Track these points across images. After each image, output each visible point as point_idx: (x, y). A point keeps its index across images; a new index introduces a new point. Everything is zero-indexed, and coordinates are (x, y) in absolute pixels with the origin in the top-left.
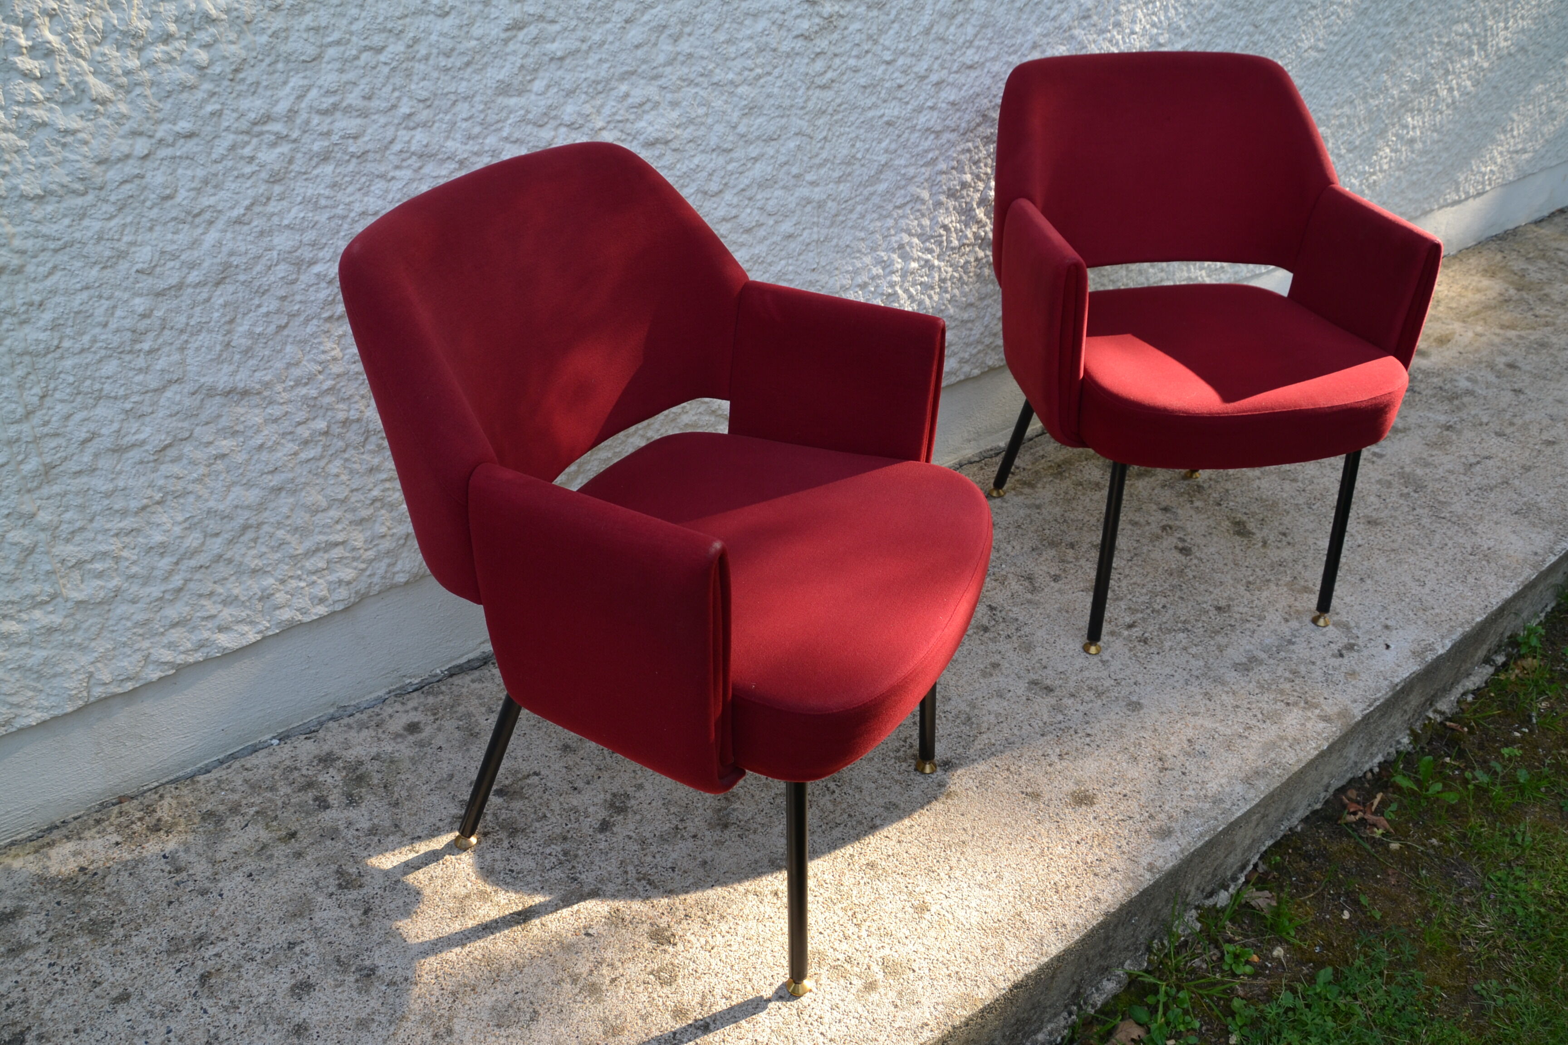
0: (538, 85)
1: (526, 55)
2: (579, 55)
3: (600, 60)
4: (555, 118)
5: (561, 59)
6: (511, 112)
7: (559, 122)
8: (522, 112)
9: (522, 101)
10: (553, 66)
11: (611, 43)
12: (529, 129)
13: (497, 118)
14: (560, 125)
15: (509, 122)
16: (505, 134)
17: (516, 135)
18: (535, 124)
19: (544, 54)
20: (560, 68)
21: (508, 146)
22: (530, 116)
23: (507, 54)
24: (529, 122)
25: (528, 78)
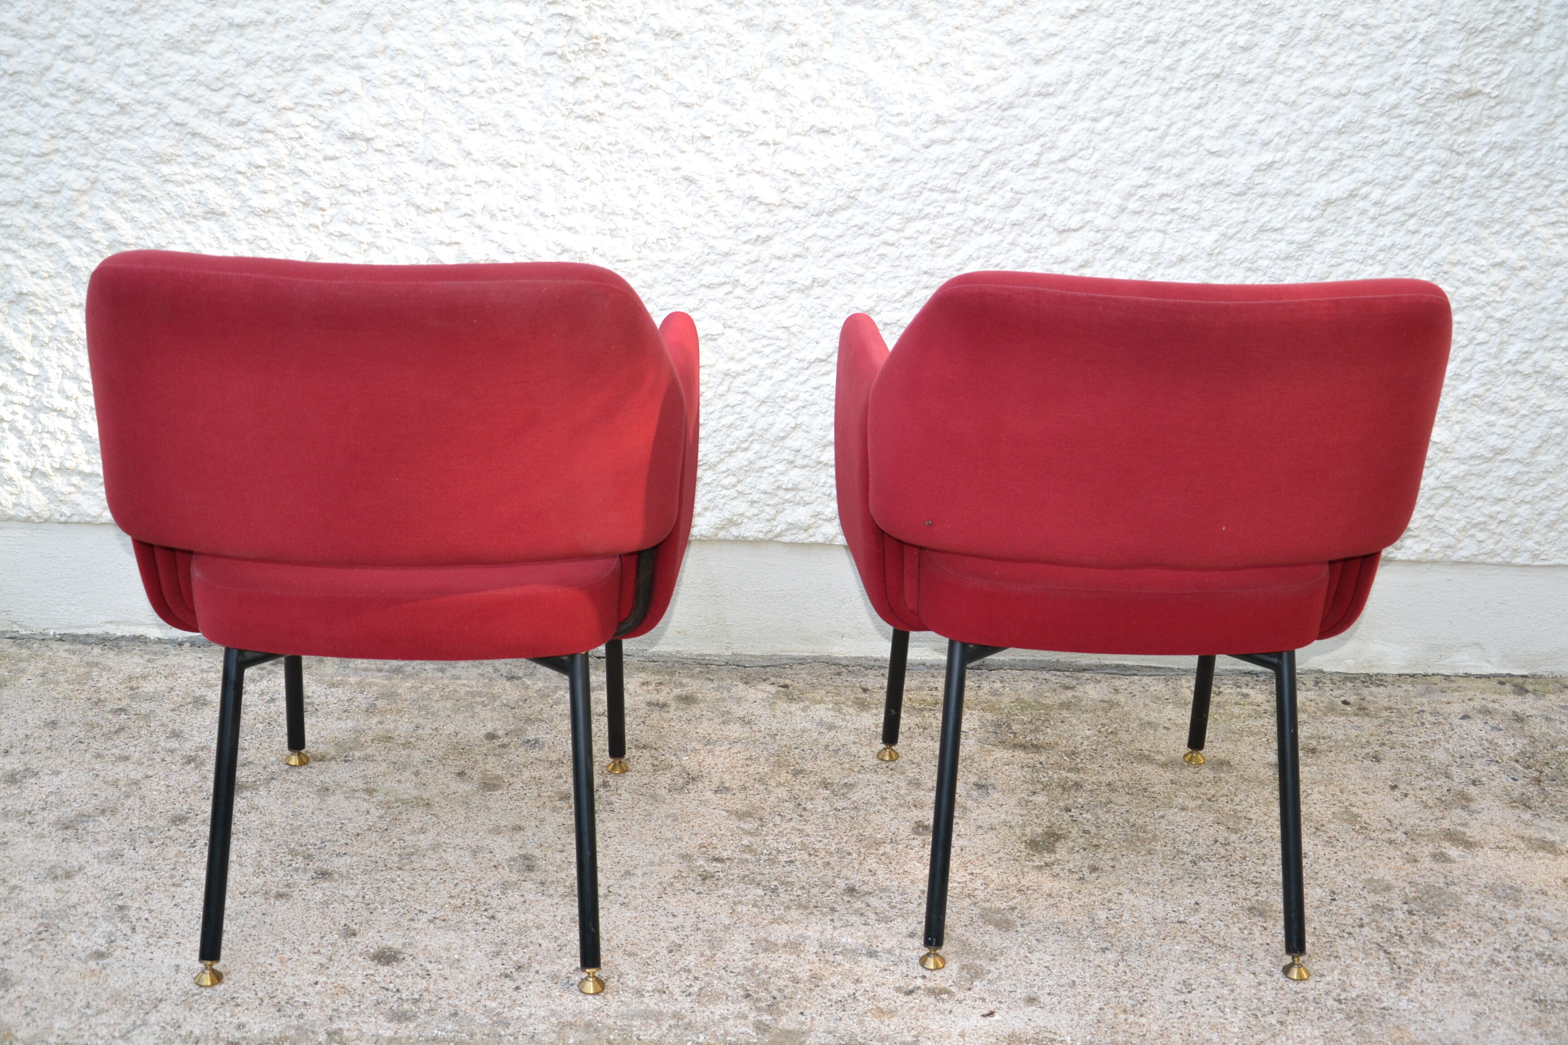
0: (214, 49)
1: (201, 15)
2: (262, 27)
3: (288, 36)
4: (231, 85)
5: (241, 26)
6: (181, 69)
7: (237, 91)
8: (193, 72)
9: (195, 61)
10: (233, 32)
11: (302, 21)
12: (201, 90)
13: (165, 71)
14: (238, 94)
15: (178, 78)
16: (172, 89)
17: (185, 93)
18: (207, 87)
19: (222, 18)
20: (241, 35)
21: (176, 102)
22: (202, 78)
23: (180, 10)
24: (201, 84)
25: (203, 38)
